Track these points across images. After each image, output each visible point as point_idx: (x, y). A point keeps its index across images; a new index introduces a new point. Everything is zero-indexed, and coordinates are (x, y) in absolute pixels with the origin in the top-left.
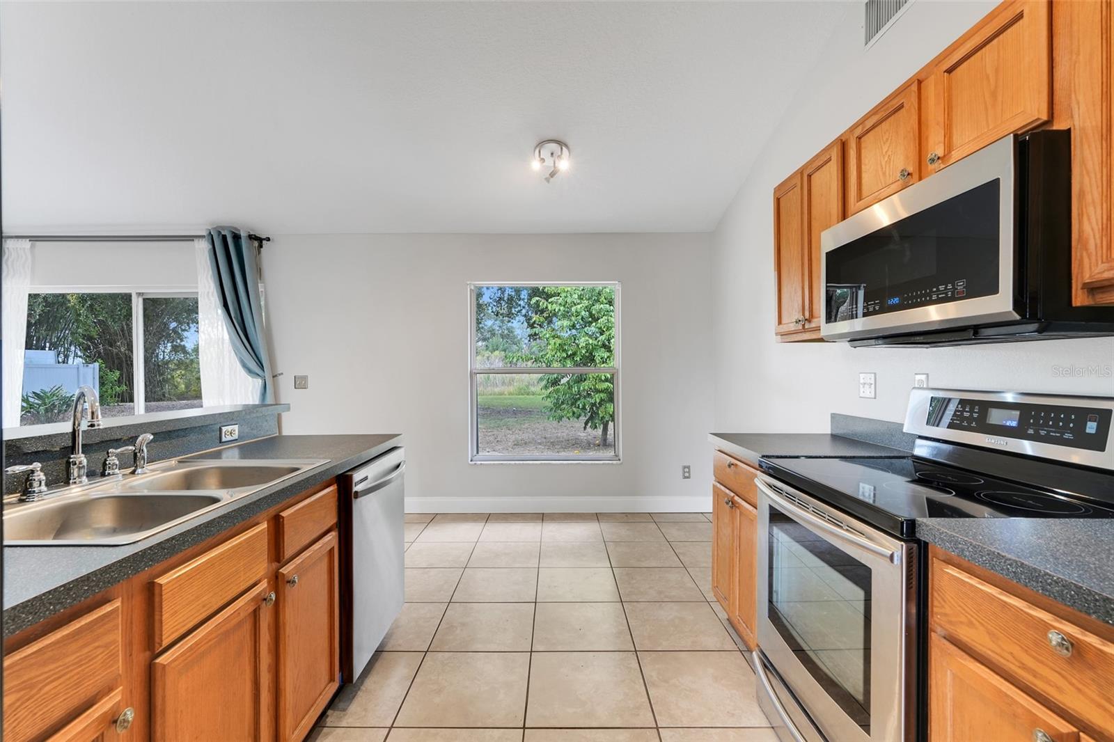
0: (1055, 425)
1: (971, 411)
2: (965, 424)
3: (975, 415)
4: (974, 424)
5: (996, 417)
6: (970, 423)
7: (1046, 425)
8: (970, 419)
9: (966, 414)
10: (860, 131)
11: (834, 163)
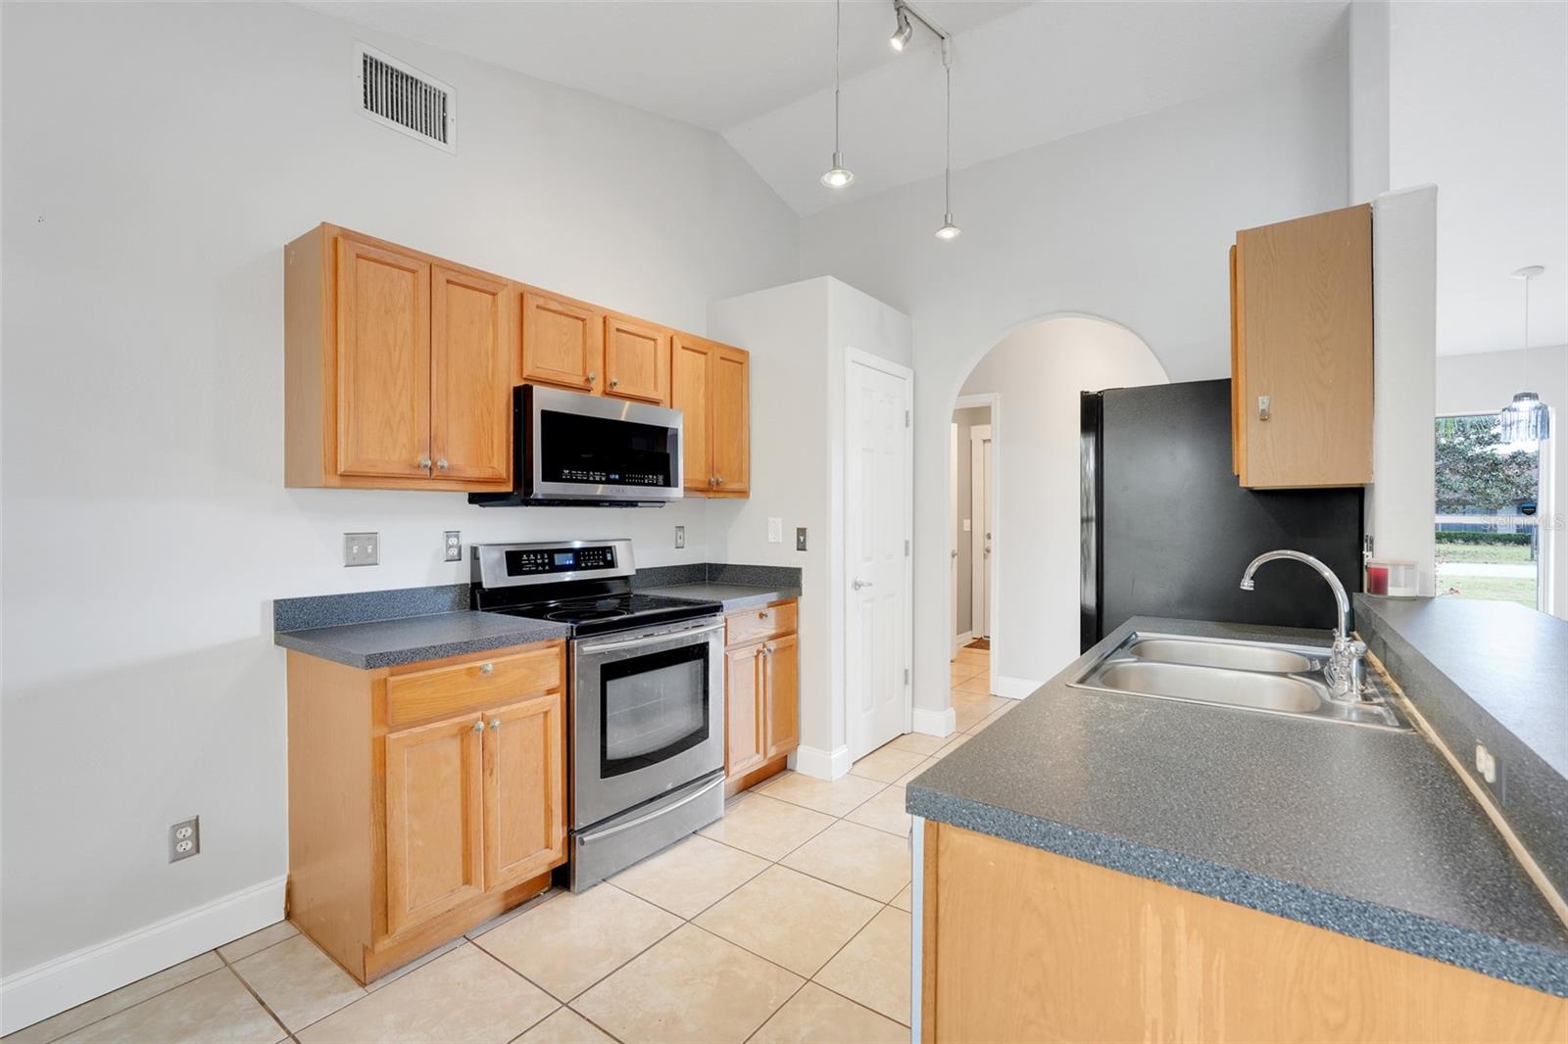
0: (594, 559)
1: (542, 558)
2: (540, 568)
3: (546, 561)
4: (547, 568)
5: (559, 559)
6: (544, 567)
7: (589, 559)
8: (543, 565)
9: (539, 561)
10: (541, 302)
11: (506, 304)
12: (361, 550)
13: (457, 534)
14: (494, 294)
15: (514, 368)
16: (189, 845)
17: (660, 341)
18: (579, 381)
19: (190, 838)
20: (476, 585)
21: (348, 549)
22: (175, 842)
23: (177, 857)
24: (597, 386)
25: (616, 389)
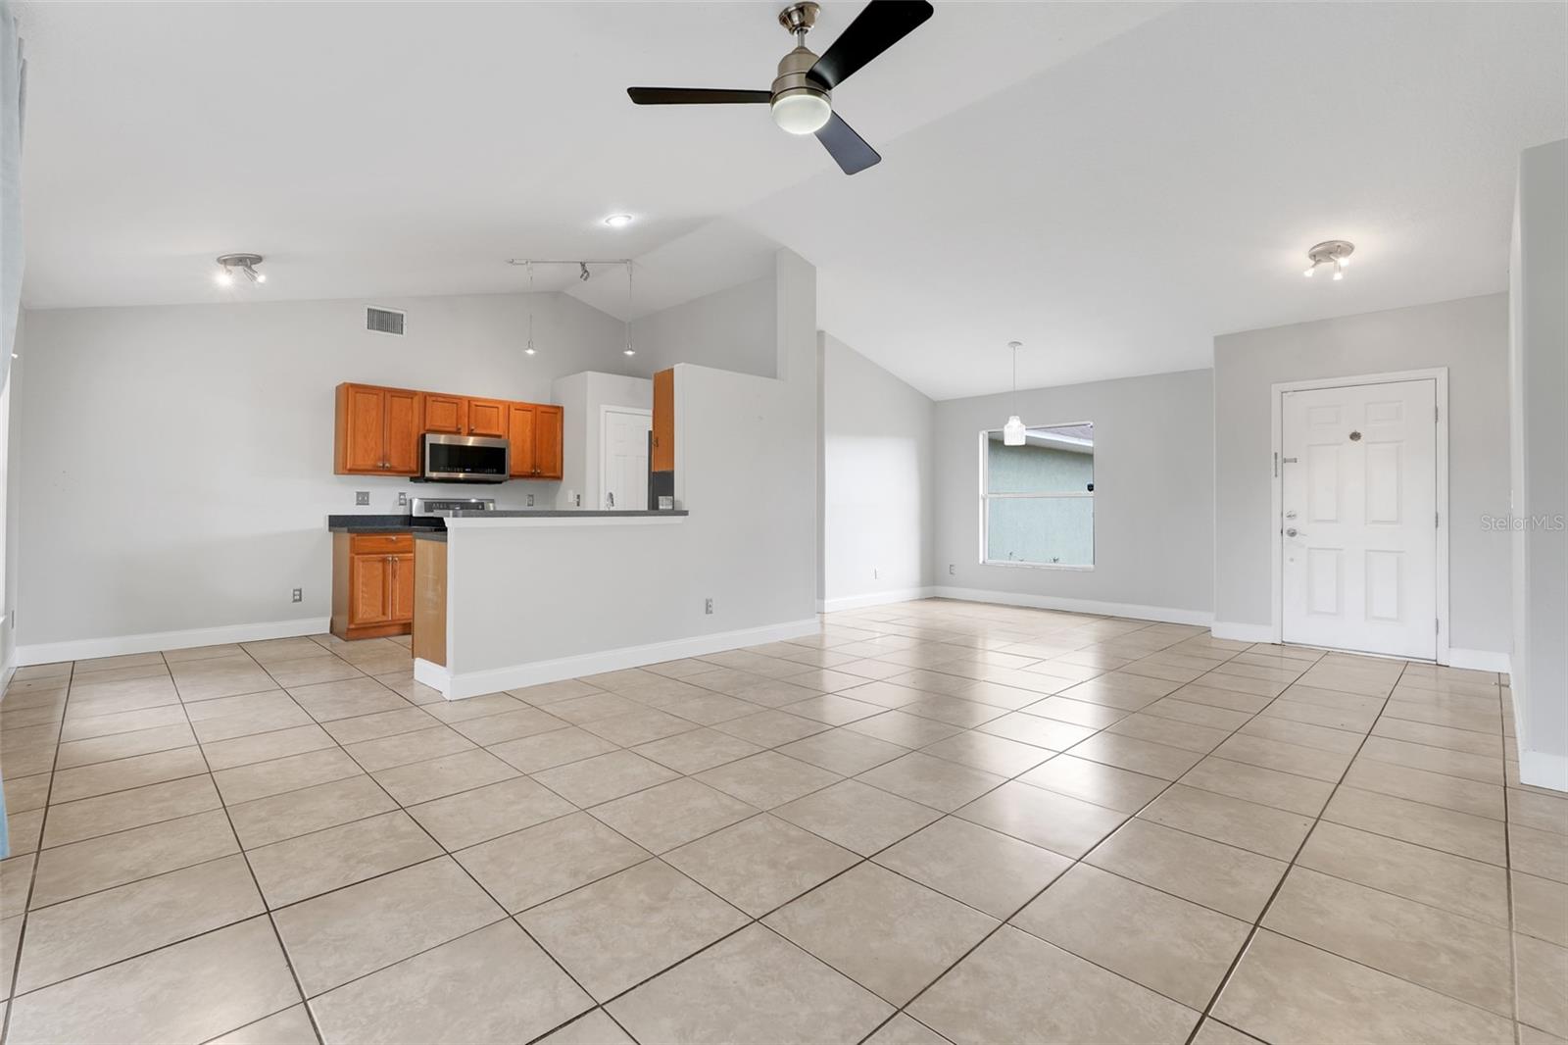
10: (434, 399)
11: (417, 402)
12: (363, 499)
13: (403, 494)
14: (412, 398)
15: (422, 426)
16: (298, 597)
17: (501, 407)
18: (454, 430)
19: (298, 596)
20: (411, 516)
21: (358, 497)
22: (294, 595)
23: (295, 601)
24: (465, 430)
25: (474, 432)
